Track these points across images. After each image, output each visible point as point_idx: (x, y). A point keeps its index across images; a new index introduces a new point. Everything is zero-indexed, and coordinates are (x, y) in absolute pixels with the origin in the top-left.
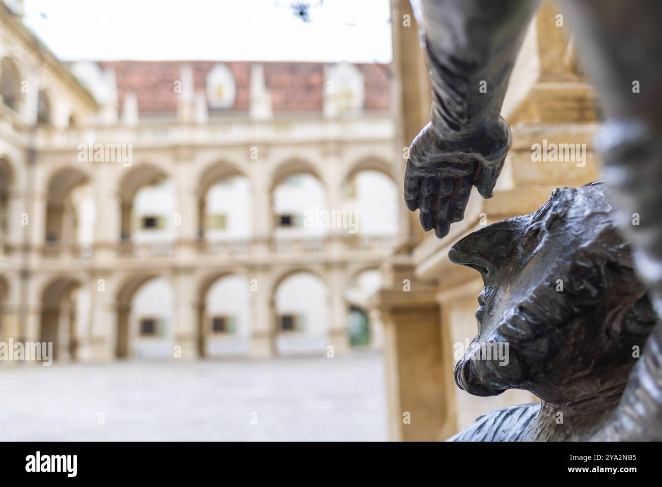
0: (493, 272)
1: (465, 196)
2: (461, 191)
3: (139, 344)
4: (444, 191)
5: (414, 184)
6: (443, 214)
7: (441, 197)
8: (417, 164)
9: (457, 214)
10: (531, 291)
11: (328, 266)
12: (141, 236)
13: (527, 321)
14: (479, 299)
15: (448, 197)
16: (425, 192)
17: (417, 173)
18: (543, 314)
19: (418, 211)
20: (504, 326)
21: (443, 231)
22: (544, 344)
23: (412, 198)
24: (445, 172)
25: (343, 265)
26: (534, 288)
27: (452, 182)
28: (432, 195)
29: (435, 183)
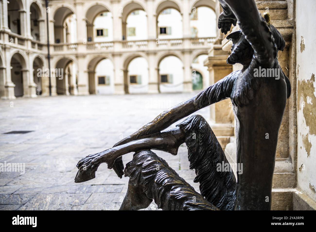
0: (234, 41)
1: (230, 26)
2: (230, 25)
3: (98, 88)
4: (226, 25)
5: (220, 24)
6: (226, 29)
7: (225, 26)
8: (220, 20)
9: (229, 29)
10: (239, 44)
11: (183, 52)
12: (97, 39)
13: (238, 49)
14: (232, 46)
15: (227, 26)
16: (222, 25)
17: (220, 21)
18: (241, 47)
19: (221, 29)
20: (235, 50)
21: (226, 33)
22: (241, 53)
23: (219, 26)
24: (226, 21)
25: (191, 51)
26: (240, 43)
27: (227, 23)
28: (224, 26)
29: (224, 23)
